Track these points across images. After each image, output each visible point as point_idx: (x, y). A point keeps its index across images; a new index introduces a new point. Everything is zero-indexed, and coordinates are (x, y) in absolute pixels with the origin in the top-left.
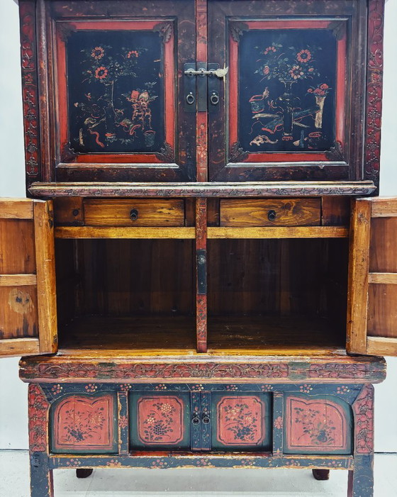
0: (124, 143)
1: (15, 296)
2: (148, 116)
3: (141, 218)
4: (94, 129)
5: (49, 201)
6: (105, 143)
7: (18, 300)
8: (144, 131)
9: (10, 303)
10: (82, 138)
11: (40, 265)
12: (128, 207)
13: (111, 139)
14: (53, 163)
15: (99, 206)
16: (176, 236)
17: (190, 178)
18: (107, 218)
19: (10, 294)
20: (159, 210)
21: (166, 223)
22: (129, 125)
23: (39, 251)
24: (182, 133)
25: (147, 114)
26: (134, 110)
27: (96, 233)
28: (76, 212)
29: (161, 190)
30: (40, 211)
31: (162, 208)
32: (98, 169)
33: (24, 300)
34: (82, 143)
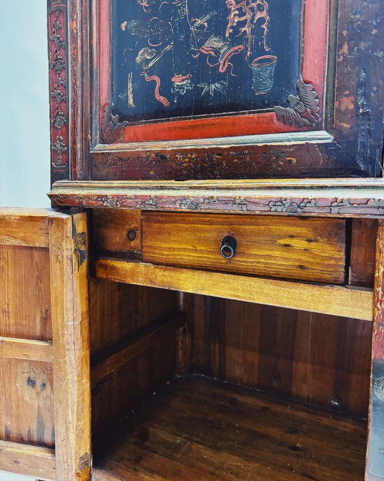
0: (208, 92)
1: (26, 376)
2: (261, 20)
3: (243, 254)
4: (151, 72)
5: (76, 216)
6: (169, 97)
7: (31, 382)
8: (252, 58)
9: (18, 385)
10: (133, 92)
11: (57, 330)
12: (218, 231)
13: (181, 87)
14: (87, 145)
15: (166, 226)
16: (321, 309)
17: (362, 167)
18: (179, 249)
19: (19, 370)
20: (282, 242)
21: (298, 273)
22: (217, 51)
23: (57, 306)
24: (345, 48)
25: (259, 15)
26: (229, 12)
27: (159, 279)
28: (131, 234)
29: (281, 201)
30: (59, 234)
31: (292, 237)
32: (157, 153)
33: (39, 383)
34: (131, 101)
